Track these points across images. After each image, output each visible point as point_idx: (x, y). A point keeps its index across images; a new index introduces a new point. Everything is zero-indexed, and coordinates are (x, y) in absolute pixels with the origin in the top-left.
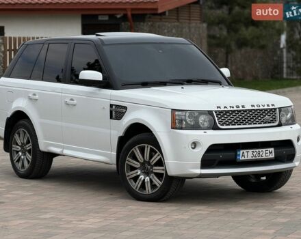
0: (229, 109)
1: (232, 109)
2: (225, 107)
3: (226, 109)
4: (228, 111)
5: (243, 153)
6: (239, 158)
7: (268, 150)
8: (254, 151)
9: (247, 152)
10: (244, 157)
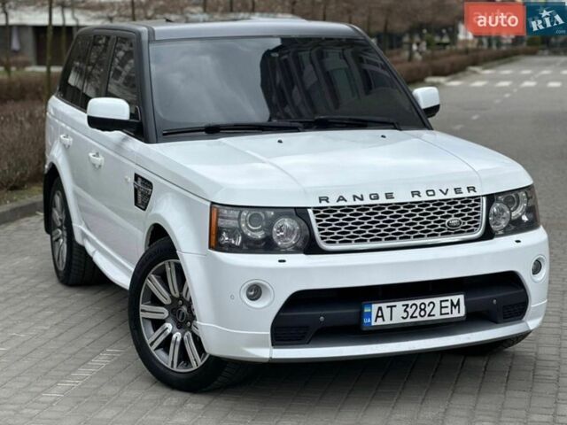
0: (351, 202)
1: (358, 202)
2: (341, 198)
3: (342, 203)
4: (348, 209)
5: (380, 309)
6: (369, 321)
7: (447, 301)
8: (410, 303)
9: (391, 307)
10: (381, 319)
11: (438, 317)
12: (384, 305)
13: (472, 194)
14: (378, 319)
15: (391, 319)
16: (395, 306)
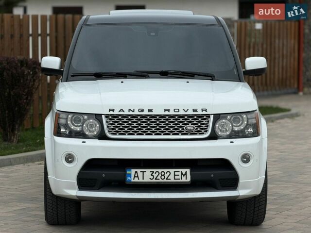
2: (122, 110)
3: (122, 113)
4: (125, 116)
5: (136, 172)
6: (130, 179)
7: (179, 171)
8: (155, 170)
9: (143, 172)
10: (137, 178)
11: (172, 180)
12: (139, 171)
13: (204, 113)
14: (135, 178)
15: (143, 179)
16: (145, 172)
